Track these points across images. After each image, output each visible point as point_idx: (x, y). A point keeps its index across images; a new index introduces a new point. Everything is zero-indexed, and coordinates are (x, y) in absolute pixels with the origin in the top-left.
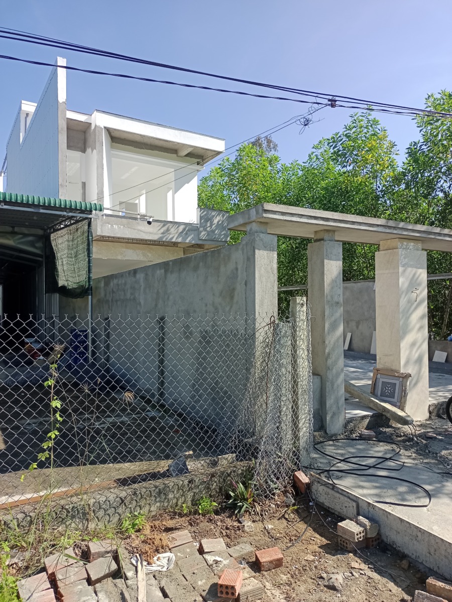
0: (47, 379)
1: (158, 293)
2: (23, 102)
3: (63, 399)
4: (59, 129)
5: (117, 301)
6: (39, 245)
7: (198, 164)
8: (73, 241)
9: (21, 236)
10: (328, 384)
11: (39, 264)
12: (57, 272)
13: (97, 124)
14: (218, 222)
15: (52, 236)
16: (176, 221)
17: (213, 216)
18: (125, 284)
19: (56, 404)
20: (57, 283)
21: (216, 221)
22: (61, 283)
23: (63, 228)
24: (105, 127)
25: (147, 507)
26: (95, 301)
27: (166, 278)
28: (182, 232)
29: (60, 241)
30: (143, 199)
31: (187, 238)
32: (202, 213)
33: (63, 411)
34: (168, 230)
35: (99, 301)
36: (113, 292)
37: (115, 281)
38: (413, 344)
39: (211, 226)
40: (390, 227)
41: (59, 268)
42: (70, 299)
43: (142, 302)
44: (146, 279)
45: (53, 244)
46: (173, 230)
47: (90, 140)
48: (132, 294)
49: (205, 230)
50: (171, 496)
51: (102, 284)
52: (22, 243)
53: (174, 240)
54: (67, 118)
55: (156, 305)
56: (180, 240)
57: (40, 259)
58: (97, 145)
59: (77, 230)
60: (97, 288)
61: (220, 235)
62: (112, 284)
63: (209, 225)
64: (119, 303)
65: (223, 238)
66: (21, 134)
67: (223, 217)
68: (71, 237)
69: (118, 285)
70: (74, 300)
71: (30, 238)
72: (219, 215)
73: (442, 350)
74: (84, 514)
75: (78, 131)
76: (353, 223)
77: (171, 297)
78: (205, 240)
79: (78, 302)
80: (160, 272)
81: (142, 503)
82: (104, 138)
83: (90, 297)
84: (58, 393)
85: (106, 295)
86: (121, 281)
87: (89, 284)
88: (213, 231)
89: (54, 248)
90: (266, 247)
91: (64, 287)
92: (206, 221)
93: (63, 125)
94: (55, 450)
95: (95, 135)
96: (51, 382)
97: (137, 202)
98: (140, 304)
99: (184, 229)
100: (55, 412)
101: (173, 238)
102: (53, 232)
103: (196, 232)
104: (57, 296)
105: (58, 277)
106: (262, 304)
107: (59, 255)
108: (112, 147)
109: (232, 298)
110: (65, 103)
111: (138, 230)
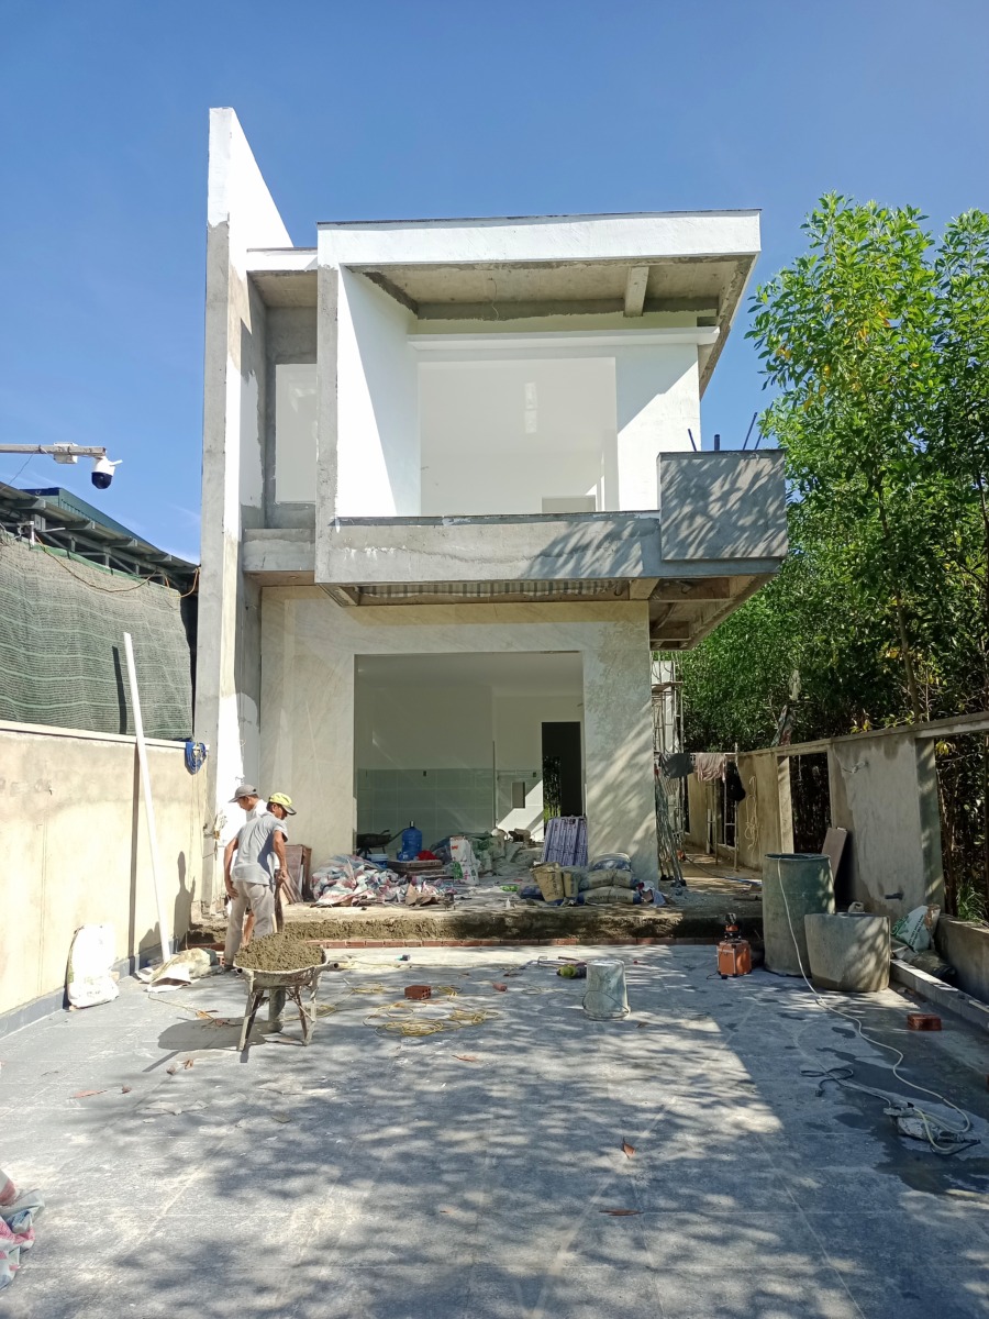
13: (322, 263)
58: (321, 320)
82: (343, 298)
93: (217, 285)
108: (414, 330)
110: (225, 225)
111: (444, 555)
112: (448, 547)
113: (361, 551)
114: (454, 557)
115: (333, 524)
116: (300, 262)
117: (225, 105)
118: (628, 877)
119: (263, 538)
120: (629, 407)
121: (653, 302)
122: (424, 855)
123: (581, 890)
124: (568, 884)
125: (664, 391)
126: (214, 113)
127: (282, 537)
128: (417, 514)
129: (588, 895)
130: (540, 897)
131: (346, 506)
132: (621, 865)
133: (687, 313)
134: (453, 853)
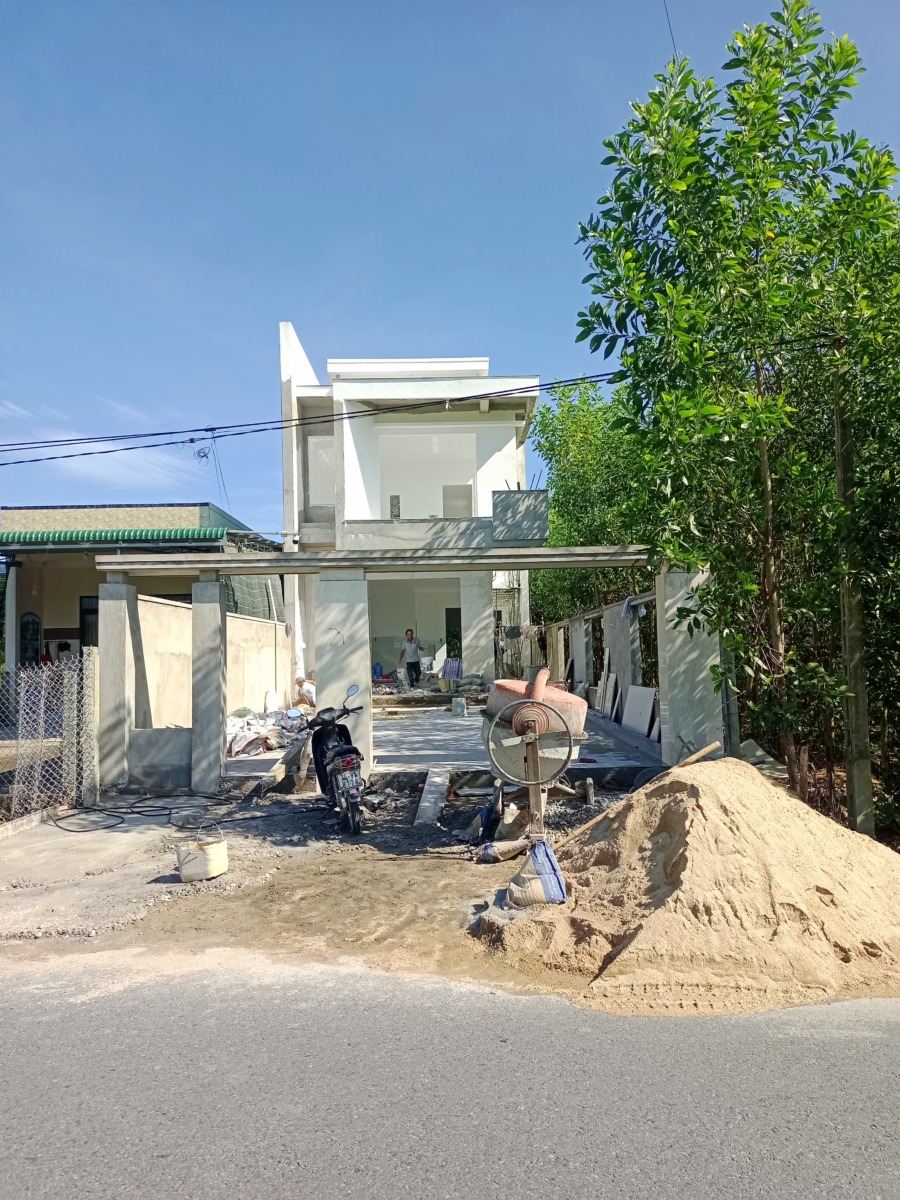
7: (517, 417)
10: (195, 738)
13: (335, 399)
14: (528, 508)
17: (519, 500)
21: (521, 508)
24: (347, 401)
28: (464, 532)
32: (498, 498)
39: (514, 517)
46: (449, 531)
49: (503, 523)
54: (299, 397)
61: (530, 528)
63: (510, 515)
65: (535, 535)
72: (527, 497)
78: (503, 540)
88: (517, 525)
90: (112, 597)
92: (505, 510)
93: (287, 411)
99: (468, 528)
101: (449, 542)
103: (488, 530)
108: (376, 421)
110: (289, 381)
111: (395, 537)
112: (396, 534)
113: (357, 535)
114: (399, 538)
115: (344, 523)
116: (322, 392)
118: (479, 681)
119: (309, 527)
120: (482, 459)
121: (493, 406)
122: (384, 677)
123: (458, 687)
124: (452, 684)
125: (500, 450)
126: (282, 325)
127: (317, 527)
128: (378, 518)
129: (460, 689)
130: (440, 691)
131: (349, 515)
132: (478, 677)
133: (511, 411)
134: (399, 675)
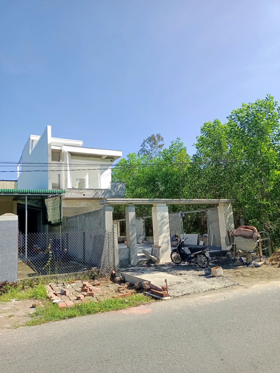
0: (48, 247)
1: (83, 224)
2: (31, 135)
3: (52, 251)
4: (49, 155)
5: (71, 227)
6: (39, 203)
7: (111, 161)
8: (54, 203)
9: (32, 200)
10: (131, 250)
11: (40, 211)
12: (48, 215)
13: (65, 151)
14: (120, 187)
15: (46, 200)
16: (101, 188)
17: (118, 185)
18: (73, 221)
19: (51, 252)
20: (47, 220)
21: (119, 187)
22: (49, 220)
23: (50, 198)
24: (68, 152)
25: (72, 278)
26: (63, 227)
27: (85, 218)
28: (103, 193)
29: (49, 202)
30: (87, 176)
31: (106, 196)
32: (113, 184)
33: (52, 254)
34: (97, 192)
35: (64, 227)
36: (69, 224)
37: (70, 219)
38: (165, 237)
39: (117, 189)
40: (151, 201)
41: (48, 213)
42: (53, 227)
43: (79, 227)
44: (80, 219)
45: (46, 203)
46: (99, 193)
47: (62, 157)
48: (75, 224)
49: (114, 191)
50: (78, 276)
51: (65, 221)
52: (32, 203)
53: (100, 197)
54: (52, 149)
55: (83, 228)
56: (103, 197)
57: (40, 210)
58: (65, 159)
59: (56, 199)
60: (64, 222)
61: (121, 193)
62: (69, 221)
63: (116, 189)
64: (71, 228)
65: (123, 195)
66: (30, 150)
67: (122, 184)
68: (53, 202)
69: (71, 221)
70: (55, 227)
71: (36, 201)
72: (121, 184)
73: (202, 241)
74: (57, 278)
75: (56, 152)
76: (137, 201)
77: (87, 225)
78: (114, 196)
79: (56, 228)
80: (83, 217)
81: (71, 277)
82: (68, 156)
83: (61, 226)
84: (51, 250)
85: (67, 225)
86: (72, 219)
87: (61, 221)
88: (118, 192)
89: (46, 205)
90: (108, 210)
91: (50, 222)
92: (115, 187)
93: (50, 152)
94: (50, 263)
95: (64, 155)
96: (49, 247)
97: (85, 178)
98: (78, 228)
99: (104, 192)
100: (50, 254)
101: (99, 196)
102: (46, 199)
103: (110, 193)
104: (47, 226)
105: (48, 217)
106: (108, 226)
107: (48, 208)
108: (71, 158)
109: (101, 225)
110: (50, 144)
113: (71, 193)
115: (67, 189)
117: (49, 125)
133: (109, 159)
